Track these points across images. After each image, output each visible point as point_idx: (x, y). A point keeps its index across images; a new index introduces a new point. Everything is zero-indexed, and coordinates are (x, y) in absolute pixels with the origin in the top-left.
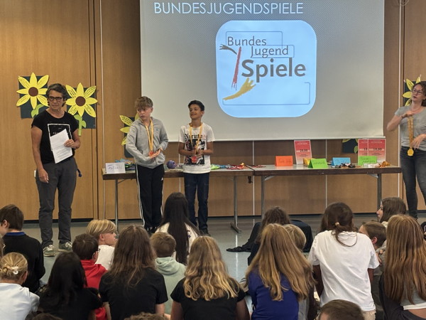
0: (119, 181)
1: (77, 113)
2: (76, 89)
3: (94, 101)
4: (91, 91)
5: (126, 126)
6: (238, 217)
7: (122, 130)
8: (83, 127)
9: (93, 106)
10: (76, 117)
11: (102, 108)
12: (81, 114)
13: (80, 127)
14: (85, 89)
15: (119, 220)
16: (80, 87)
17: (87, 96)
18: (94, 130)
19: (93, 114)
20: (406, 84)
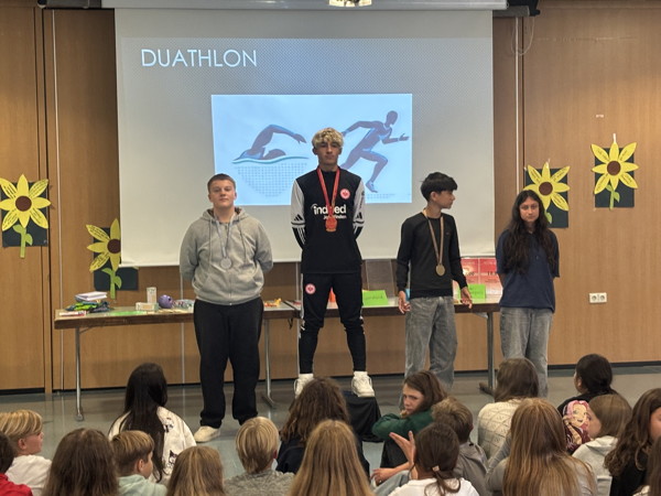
0: (81, 330)
1: (18, 222)
2: (15, 185)
3: (46, 203)
4: (40, 187)
5: (96, 241)
6: (272, 381)
7: (90, 247)
8: (27, 244)
9: (43, 210)
10: (16, 229)
11: (57, 214)
12: (25, 223)
13: (23, 244)
14: (30, 185)
15: (82, 390)
16: (23, 181)
17: (34, 195)
18: (45, 249)
19: (44, 224)
20: (527, 173)
